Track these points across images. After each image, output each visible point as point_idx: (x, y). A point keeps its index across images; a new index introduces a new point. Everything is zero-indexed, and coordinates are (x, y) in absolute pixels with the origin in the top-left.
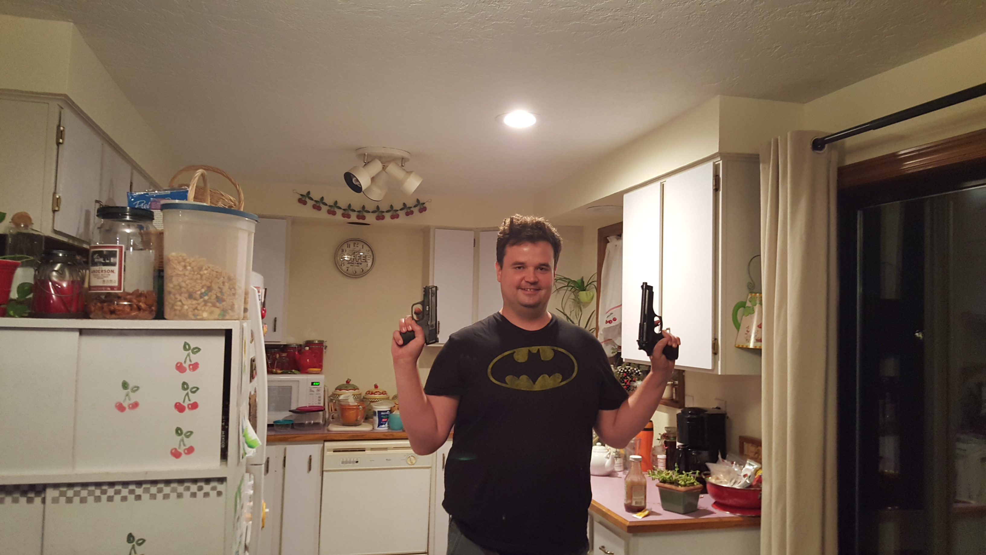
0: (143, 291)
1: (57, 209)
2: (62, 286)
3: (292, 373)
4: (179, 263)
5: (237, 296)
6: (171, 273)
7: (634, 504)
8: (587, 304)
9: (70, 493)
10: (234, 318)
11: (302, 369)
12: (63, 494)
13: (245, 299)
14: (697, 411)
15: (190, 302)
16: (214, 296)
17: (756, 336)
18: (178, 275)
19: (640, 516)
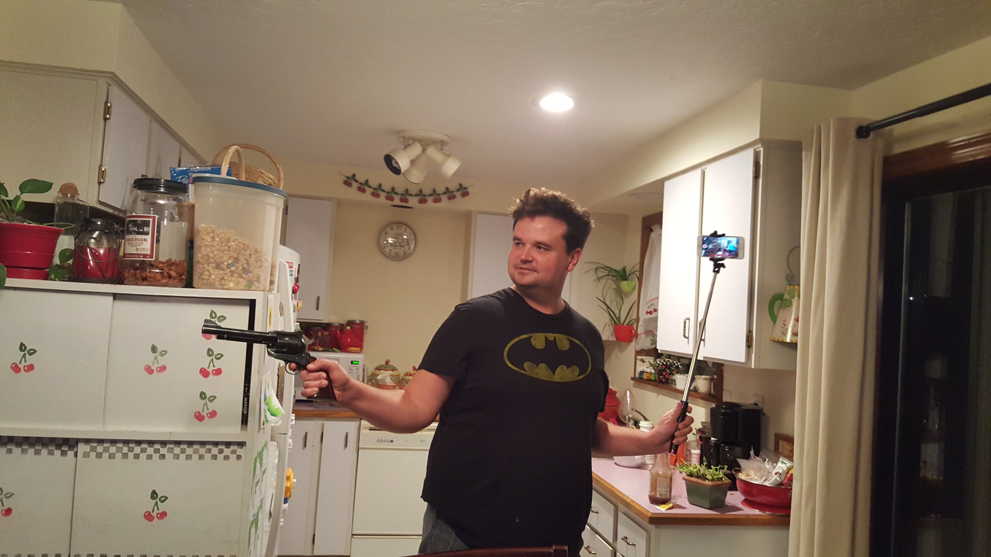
0: (176, 261)
1: (102, 181)
2: (99, 253)
3: (333, 351)
4: (208, 234)
5: (263, 268)
6: (200, 244)
7: (658, 496)
8: (628, 294)
9: (100, 449)
10: (259, 289)
11: (343, 349)
12: (93, 449)
13: (272, 272)
14: (732, 406)
15: (217, 272)
16: (241, 267)
17: (793, 330)
18: (206, 246)
19: (663, 508)
